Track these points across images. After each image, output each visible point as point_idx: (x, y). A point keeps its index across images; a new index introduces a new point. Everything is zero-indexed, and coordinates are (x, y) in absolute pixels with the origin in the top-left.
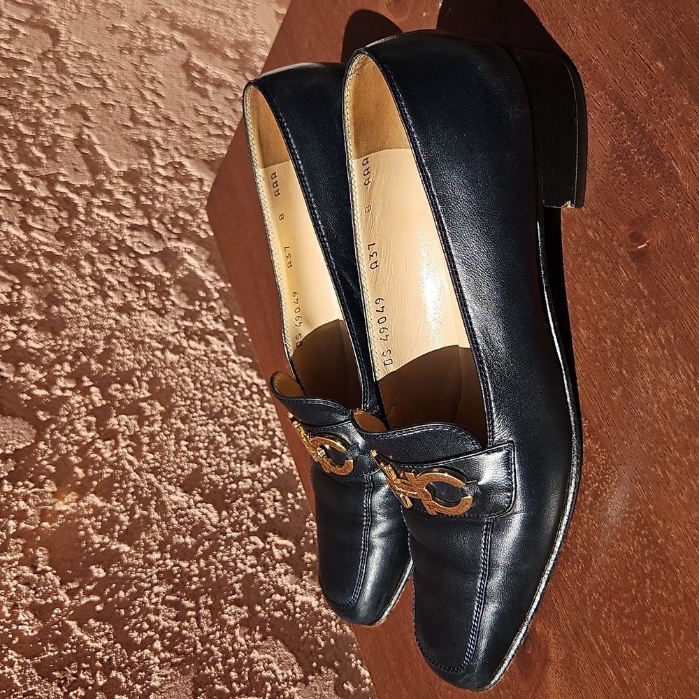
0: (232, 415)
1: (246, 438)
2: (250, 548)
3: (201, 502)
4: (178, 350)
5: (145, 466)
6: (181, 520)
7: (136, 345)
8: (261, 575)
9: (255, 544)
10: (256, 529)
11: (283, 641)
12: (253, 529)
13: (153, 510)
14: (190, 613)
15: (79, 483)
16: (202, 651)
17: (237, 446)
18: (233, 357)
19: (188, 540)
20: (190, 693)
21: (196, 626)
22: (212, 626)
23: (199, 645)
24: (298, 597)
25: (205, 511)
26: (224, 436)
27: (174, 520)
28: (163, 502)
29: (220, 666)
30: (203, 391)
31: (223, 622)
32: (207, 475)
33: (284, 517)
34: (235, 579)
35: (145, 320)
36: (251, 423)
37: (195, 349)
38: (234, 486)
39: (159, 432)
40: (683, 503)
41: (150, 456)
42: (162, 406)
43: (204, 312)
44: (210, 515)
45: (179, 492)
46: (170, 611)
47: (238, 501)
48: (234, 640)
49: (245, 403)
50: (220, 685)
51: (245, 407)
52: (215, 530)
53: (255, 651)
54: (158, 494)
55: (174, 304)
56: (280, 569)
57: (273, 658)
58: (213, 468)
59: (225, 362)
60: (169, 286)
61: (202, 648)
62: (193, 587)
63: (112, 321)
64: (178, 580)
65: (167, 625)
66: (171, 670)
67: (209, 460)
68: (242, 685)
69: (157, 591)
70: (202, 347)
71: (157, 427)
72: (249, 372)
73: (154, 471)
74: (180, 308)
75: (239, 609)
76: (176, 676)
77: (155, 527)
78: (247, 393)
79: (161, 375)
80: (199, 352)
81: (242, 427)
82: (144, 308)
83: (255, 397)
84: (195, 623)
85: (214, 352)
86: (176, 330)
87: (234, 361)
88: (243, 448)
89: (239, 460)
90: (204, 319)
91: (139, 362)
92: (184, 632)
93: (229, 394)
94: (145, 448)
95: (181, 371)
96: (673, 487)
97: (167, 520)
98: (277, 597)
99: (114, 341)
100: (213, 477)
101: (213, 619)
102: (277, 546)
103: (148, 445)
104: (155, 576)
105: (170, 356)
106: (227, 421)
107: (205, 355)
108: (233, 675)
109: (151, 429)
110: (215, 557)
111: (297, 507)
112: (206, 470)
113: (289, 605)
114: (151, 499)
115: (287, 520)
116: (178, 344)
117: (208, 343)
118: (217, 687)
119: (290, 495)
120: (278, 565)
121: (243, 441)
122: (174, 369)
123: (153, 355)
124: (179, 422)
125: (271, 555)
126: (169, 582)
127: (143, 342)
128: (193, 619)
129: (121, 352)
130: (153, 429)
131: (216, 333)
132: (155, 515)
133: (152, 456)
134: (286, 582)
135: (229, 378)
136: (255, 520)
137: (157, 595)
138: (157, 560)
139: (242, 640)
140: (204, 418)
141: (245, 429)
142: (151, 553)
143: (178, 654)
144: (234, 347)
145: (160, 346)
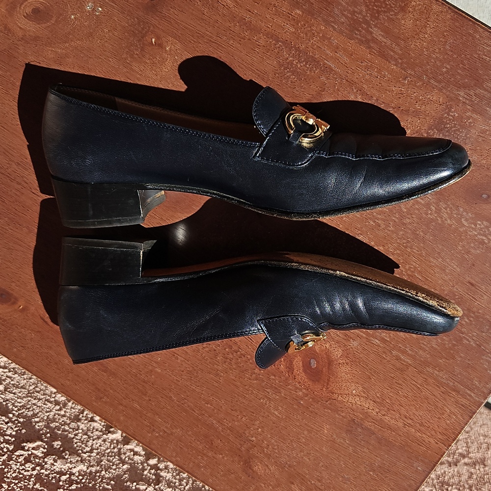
2: (21, 459)
8: (42, 471)
9: (22, 455)
10: (13, 447)
12: (11, 448)
24: (74, 471)
33: (21, 430)
34: (31, 483)
56: (49, 460)
98: (64, 478)
102: (33, 449)
110: (8, 478)
111: (21, 420)
113: (73, 478)
115: (24, 431)
119: (11, 415)
120: (46, 460)
125: (36, 457)
134: (59, 466)
136: (7, 442)
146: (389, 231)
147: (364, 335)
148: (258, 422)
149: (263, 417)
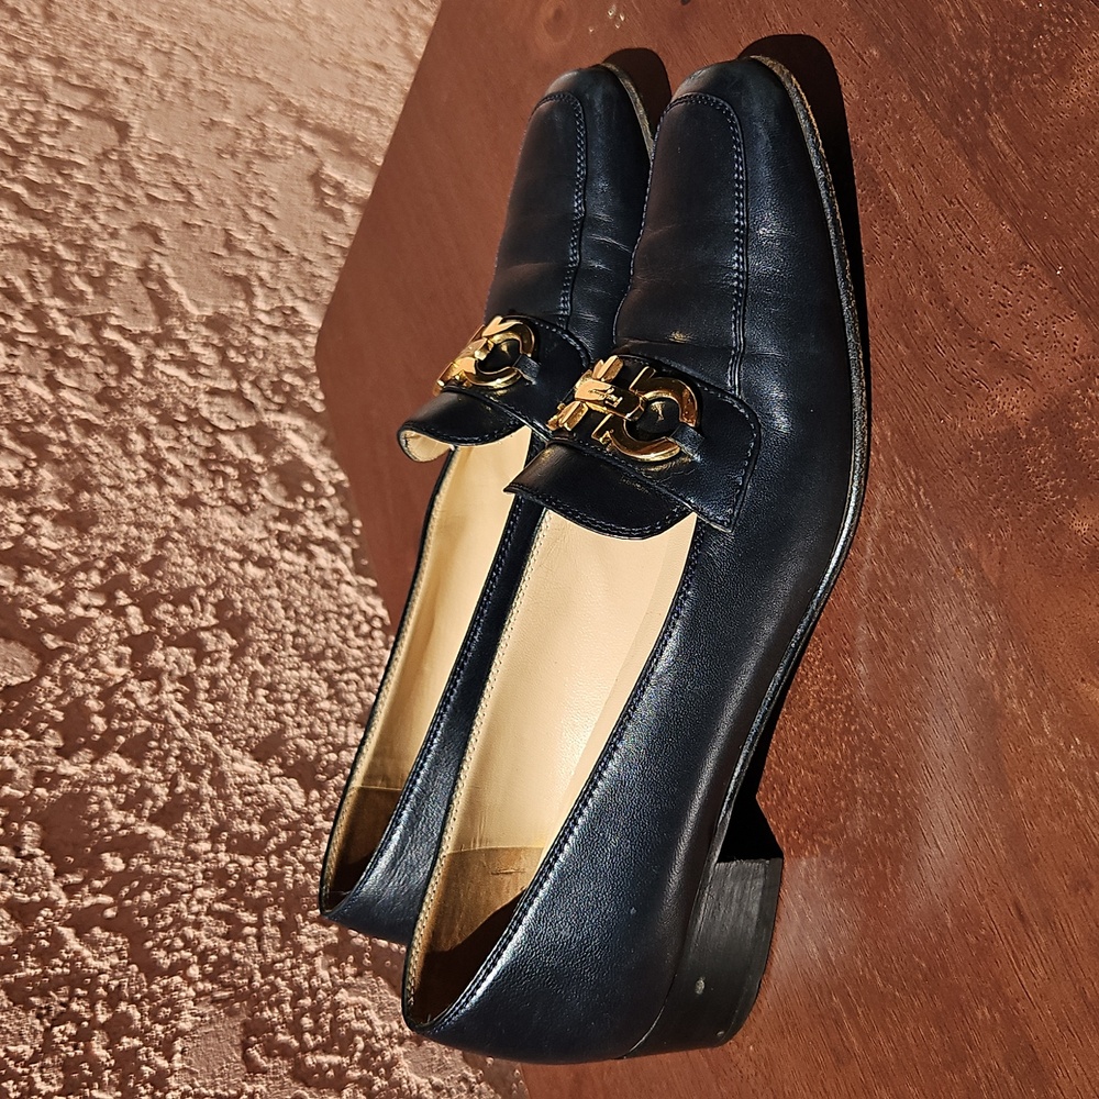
0: (339, 658)
1: (358, 690)
3: (280, 776)
4: (264, 563)
5: (200, 720)
6: (249, 799)
7: (201, 553)
11: (387, 980)
13: (206, 783)
14: (248, 930)
15: (97, 737)
16: (262, 985)
17: (341, 701)
18: (349, 577)
19: (256, 827)
20: (237, 1042)
21: (256, 949)
22: (281, 950)
23: (258, 976)
25: (286, 788)
26: (325, 685)
27: (236, 800)
28: (222, 774)
29: (287, 1008)
30: (298, 622)
31: (298, 948)
32: (292, 739)
35: (220, 518)
36: (367, 670)
37: (290, 563)
38: (333, 757)
39: (224, 675)
40: (903, 676)
41: (208, 708)
42: (233, 637)
43: (310, 513)
44: (293, 795)
45: (249, 760)
46: (217, 924)
47: (337, 778)
48: (313, 973)
49: (361, 642)
50: (284, 1034)
51: (359, 648)
52: (298, 816)
53: (343, 990)
54: (216, 760)
55: (264, 499)
57: (370, 1003)
58: (304, 730)
59: (335, 584)
60: (258, 475)
61: (262, 981)
62: (257, 894)
63: (169, 518)
64: (234, 883)
65: (212, 945)
66: (212, 1008)
67: (298, 719)
68: (320, 1038)
69: (201, 895)
70: (302, 560)
71: (222, 668)
72: (371, 599)
73: (214, 728)
74: (273, 505)
75: (324, 930)
76: (218, 1017)
77: (206, 807)
78: (365, 628)
79: (235, 596)
80: (297, 567)
81: (353, 676)
82: (220, 503)
83: (377, 634)
84: (255, 945)
85: (319, 568)
86: (265, 535)
87: (349, 583)
88: (350, 705)
89: (343, 720)
90: (308, 523)
91: (205, 577)
92: (237, 956)
93: (337, 628)
94: (202, 696)
95: (266, 592)
96: (890, 654)
97: (226, 798)
99: (170, 545)
100: (303, 743)
101: (283, 940)
103: (207, 691)
104: (201, 875)
105: (253, 571)
106: (331, 665)
107: (306, 572)
108: (307, 1022)
109: (214, 670)
110: (294, 853)
112: (291, 732)
114: (204, 767)
116: (266, 554)
117: (311, 556)
118: (281, 1037)
121: (353, 695)
122: (255, 588)
123: (227, 568)
124: (258, 662)
126: (221, 884)
127: (212, 550)
128: (252, 938)
129: (179, 561)
130: (216, 669)
131: (324, 542)
132: (208, 790)
133: (212, 707)
135: (338, 606)
137: (200, 901)
138: (206, 853)
139: (324, 974)
140: (296, 659)
141: (358, 678)
142: (196, 842)
143: (224, 986)
144: (351, 563)
145: (239, 556)
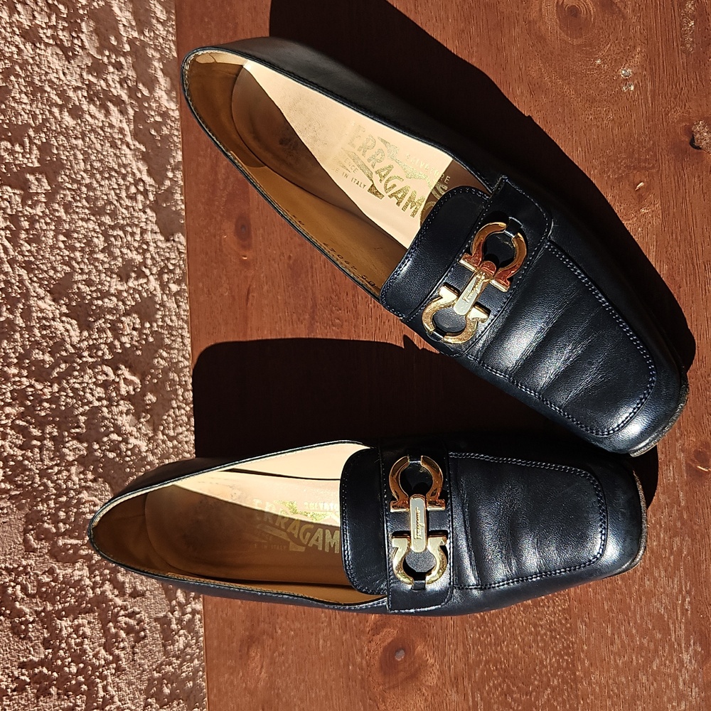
0: (113, 215)
1: (122, 246)
2: (101, 378)
3: (66, 315)
4: (76, 112)
5: (20, 258)
6: (44, 332)
7: (36, 92)
8: (105, 410)
9: (107, 375)
10: (111, 357)
11: (110, 486)
12: (108, 357)
13: (19, 315)
14: (35, 442)
16: (39, 486)
17: (111, 254)
18: (129, 139)
19: (47, 358)
20: (21, 529)
21: (39, 459)
22: (52, 459)
23: (37, 479)
24: (132, 440)
25: (69, 327)
26: (102, 239)
27: (36, 331)
28: (30, 306)
29: (52, 503)
30: (92, 176)
31: (63, 456)
32: (76, 282)
33: (137, 349)
34: (81, 410)
35: (50, 58)
36: (129, 229)
37: (93, 117)
38: (100, 302)
39: (40, 217)
41: (26, 247)
42: (49, 185)
43: (111, 69)
44: (72, 333)
45: (48, 299)
46: (17, 438)
47: (100, 322)
48: (69, 478)
49: (128, 202)
50: (49, 524)
51: (127, 208)
52: (73, 351)
53: (85, 492)
54: (26, 295)
55: (83, 47)
56: (124, 406)
57: (98, 502)
58: (85, 277)
59: (119, 143)
60: (82, 18)
61: (39, 483)
62: (43, 414)
63: (14, 49)
64: (30, 404)
65: (12, 453)
66: (9, 504)
67: (82, 266)
68: (68, 526)
69: (8, 412)
70: (101, 116)
71: (38, 210)
72: (140, 164)
73: (28, 266)
74: (89, 55)
75: (79, 445)
76: (12, 509)
77: (17, 336)
78: (133, 190)
79: (54, 141)
80: (96, 121)
81: (121, 233)
82: (51, 42)
83: (140, 197)
84: (38, 455)
85: (111, 126)
86: (80, 85)
87: (128, 146)
88: (115, 258)
89: (109, 271)
90: (109, 78)
91: (34, 117)
92: (26, 462)
93: (116, 186)
94: (23, 235)
95: (74, 141)
97: (29, 329)
98: (114, 437)
99: (12, 78)
100: (84, 288)
101: (54, 452)
102: (125, 379)
103: (27, 230)
104: (9, 395)
105: (68, 120)
106: (107, 220)
107: (102, 128)
108: (62, 514)
109: (33, 211)
110: (68, 383)
111: (151, 339)
112: (77, 277)
113: (123, 446)
114: (18, 300)
115: (139, 353)
116: (78, 104)
117: (108, 113)
118: (46, 525)
119: (147, 325)
120: (122, 402)
121: (118, 250)
122: (68, 137)
123: (50, 112)
124: (62, 210)
125: (117, 389)
126: (22, 405)
127: (42, 90)
128: (37, 450)
129: (18, 96)
130: (34, 211)
131: (118, 101)
132: (20, 321)
133: (29, 248)
134: (125, 421)
135: (119, 166)
136: (111, 347)
137: (8, 416)
138: (14, 376)
139: (76, 479)
140: (87, 211)
141: (123, 235)
142: (9, 365)
143: (18, 486)
144: (132, 127)
145: (60, 102)
146: (615, 661)
147: (471, 703)
148: (299, 626)
149: (308, 628)
